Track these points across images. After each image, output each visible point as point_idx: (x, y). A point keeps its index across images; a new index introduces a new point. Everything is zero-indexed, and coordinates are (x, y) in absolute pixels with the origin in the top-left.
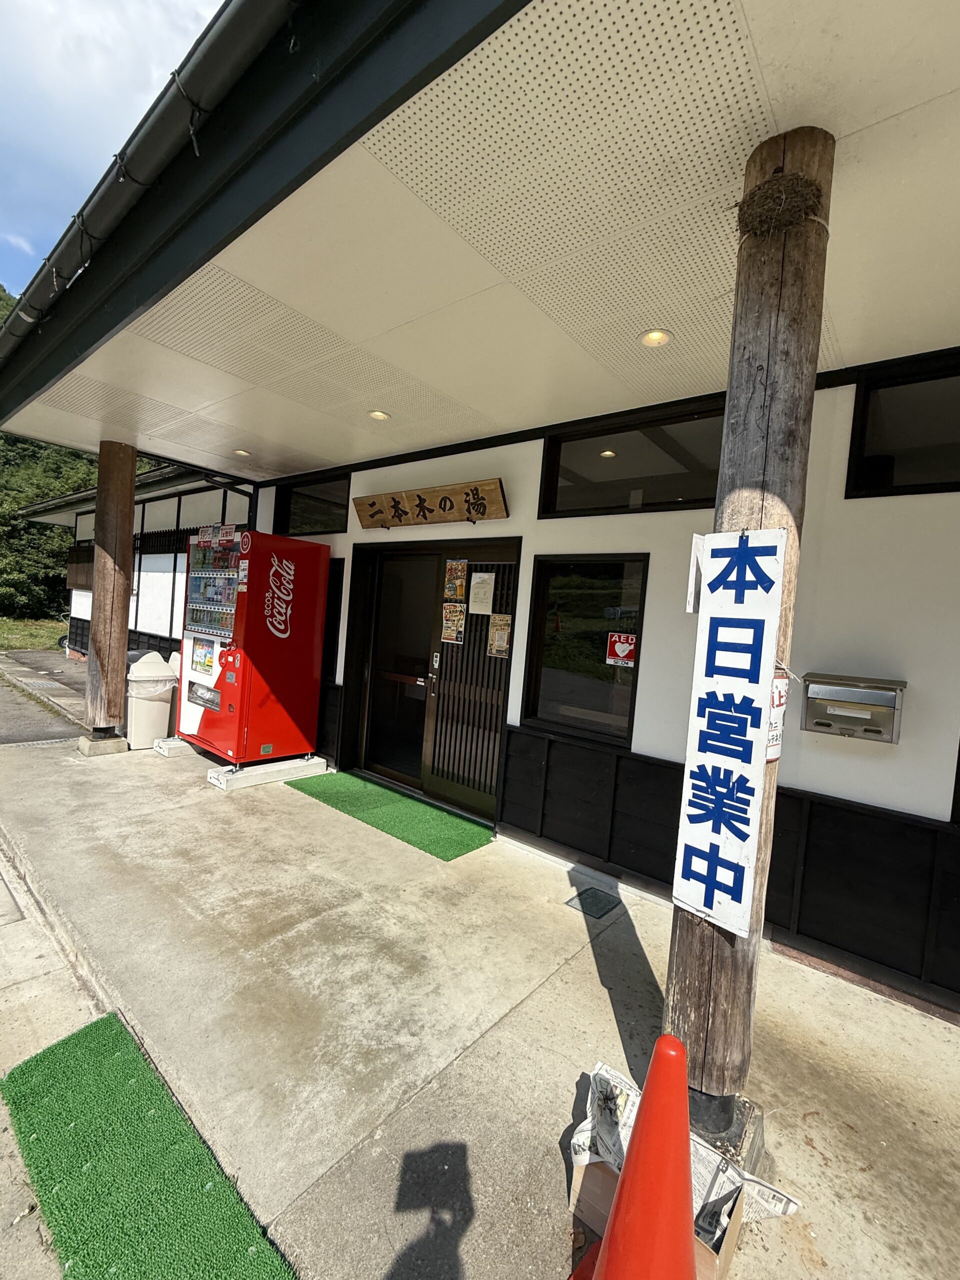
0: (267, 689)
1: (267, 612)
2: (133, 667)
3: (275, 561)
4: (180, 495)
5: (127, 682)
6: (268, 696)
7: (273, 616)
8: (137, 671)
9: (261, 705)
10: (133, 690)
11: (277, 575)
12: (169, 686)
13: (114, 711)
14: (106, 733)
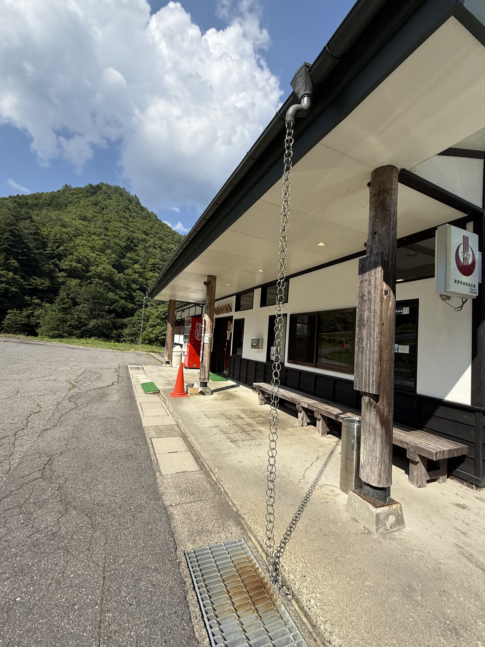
0: (195, 351)
1: (195, 334)
2: (174, 348)
3: (197, 323)
4: (189, 308)
5: (172, 352)
6: (195, 353)
7: (197, 335)
8: (175, 349)
9: (194, 355)
10: (173, 353)
11: (198, 326)
12: (181, 353)
13: (169, 358)
14: (168, 363)
